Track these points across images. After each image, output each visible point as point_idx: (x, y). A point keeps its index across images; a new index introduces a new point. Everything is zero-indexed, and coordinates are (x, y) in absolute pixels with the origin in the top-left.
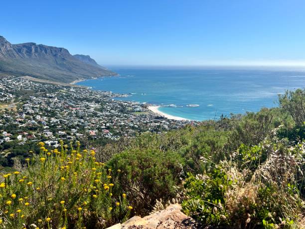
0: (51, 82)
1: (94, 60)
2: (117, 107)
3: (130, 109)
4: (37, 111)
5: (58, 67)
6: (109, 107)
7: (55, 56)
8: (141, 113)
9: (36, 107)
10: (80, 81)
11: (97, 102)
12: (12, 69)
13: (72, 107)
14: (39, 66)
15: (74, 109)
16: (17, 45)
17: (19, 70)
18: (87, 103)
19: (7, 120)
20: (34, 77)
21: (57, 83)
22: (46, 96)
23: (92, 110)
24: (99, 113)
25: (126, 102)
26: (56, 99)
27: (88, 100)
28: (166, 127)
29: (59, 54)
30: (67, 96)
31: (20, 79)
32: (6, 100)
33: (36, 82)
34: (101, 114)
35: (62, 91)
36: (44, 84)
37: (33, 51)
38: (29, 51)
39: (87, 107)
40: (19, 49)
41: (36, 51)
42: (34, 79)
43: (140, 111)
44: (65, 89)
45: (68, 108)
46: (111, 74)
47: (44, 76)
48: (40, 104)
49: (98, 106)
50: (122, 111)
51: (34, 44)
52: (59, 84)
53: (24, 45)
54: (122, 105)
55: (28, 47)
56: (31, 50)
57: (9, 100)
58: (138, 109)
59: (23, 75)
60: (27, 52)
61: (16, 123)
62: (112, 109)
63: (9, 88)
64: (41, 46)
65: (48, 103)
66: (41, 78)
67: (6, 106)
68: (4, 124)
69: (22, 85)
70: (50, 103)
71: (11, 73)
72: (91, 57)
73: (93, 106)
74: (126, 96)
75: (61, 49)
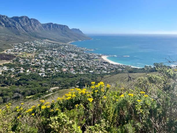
0: (58, 43)
1: (81, 32)
2: (86, 56)
3: (92, 57)
4: (44, 57)
5: (63, 35)
6: (82, 56)
7: (62, 29)
8: (97, 60)
9: (44, 56)
10: (73, 42)
11: (76, 53)
12: (41, 36)
13: (63, 55)
14: (54, 34)
15: (63, 57)
16: (44, 24)
17: (43, 36)
18: (71, 54)
19: (27, 62)
20: (50, 40)
21: (60, 43)
22: (52, 50)
23: (72, 57)
24: (75, 59)
25: (91, 54)
26: (56, 51)
27: (72, 52)
28: (105, 68)
29: (64, 28)
30: (62, 50)
31: (43, 41)
32: (31, 52)
33: (50, 43)
34: (76, 59)
35: (61, 47)
36: (54, 43)
37: (52, 27)
38: (50, 27)
39: (70, 56)
40: (45, 26)
41: (53, 27)
42: (49, 41)
43: (97, 59)
44: (63, 46)
45: (61, 56)
46: (88, 39)
47: (55, 39)
48: (47, 54)
49: (76, 55)
50: (87, 58)
51: (52, 23)
52: (61, 44)
53: (48, 24)
54: (88, 55)
55: (49, 25)
56: (51, 27)
57: (33, 52)
58: (96, 58)
59: (45, 39)
60: (49, 27)
61: (30, 63)
62: (83, 57)
63: (36, 45)
64: (55, 25)
65: (52, 54)
66: (53, 40)
67: (30, 55)
68: (24, 64)
69: (42, 44)
70: (53, 53)
71: (40, 38)
72: (80, 30)
73: (73, 55)
74: (92, 50)
75: (65, 26)
